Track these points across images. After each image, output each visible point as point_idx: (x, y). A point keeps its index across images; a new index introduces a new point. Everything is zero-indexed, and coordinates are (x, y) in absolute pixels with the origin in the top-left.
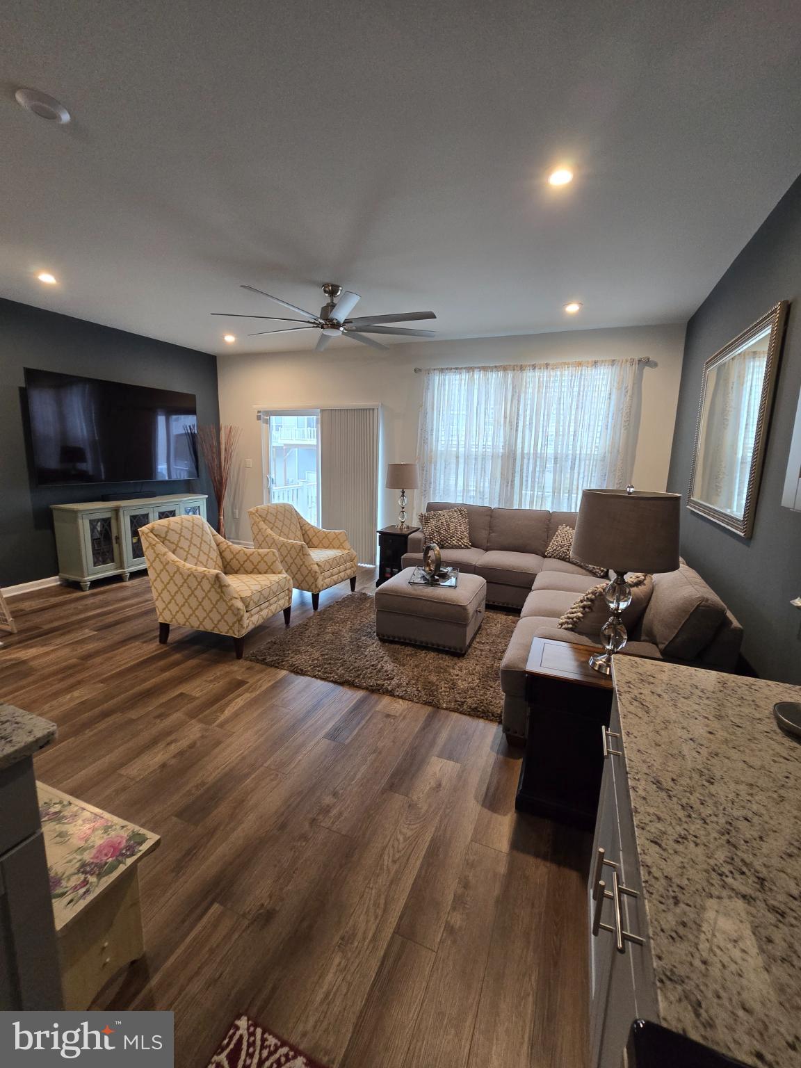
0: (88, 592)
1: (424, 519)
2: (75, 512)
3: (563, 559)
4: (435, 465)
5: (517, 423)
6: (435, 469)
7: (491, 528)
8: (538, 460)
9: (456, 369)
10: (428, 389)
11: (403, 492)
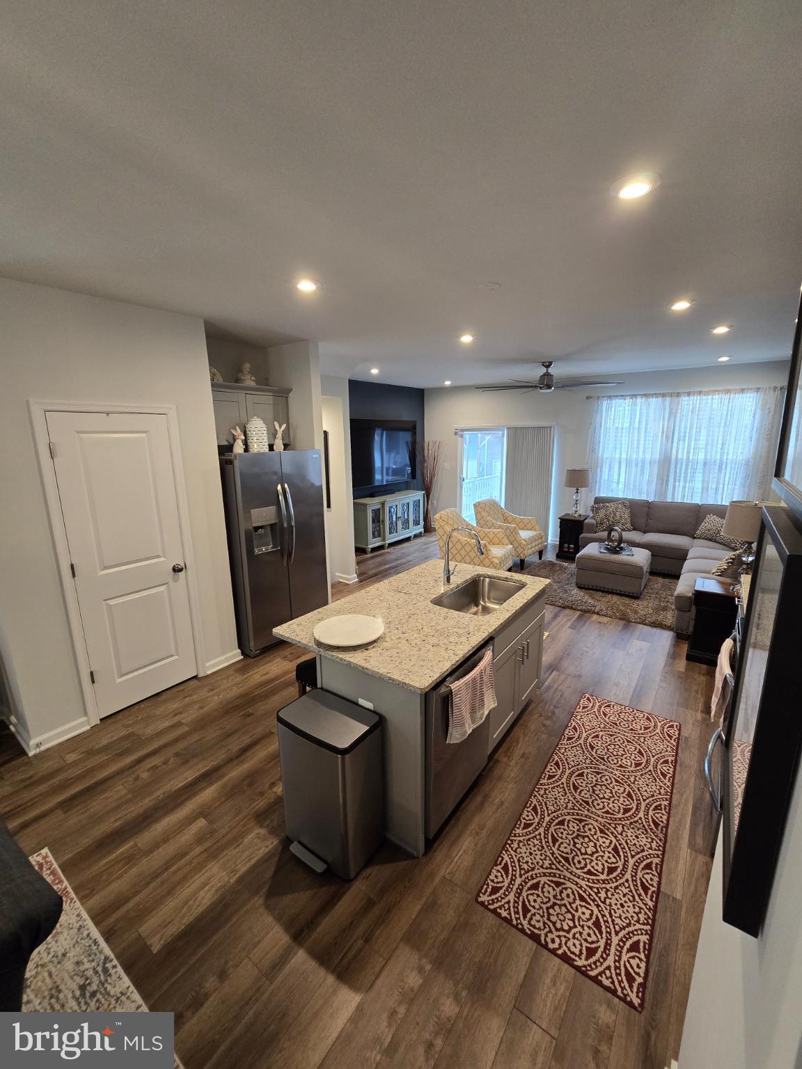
0: (369, 555)
1: (595, 510)
2: (365, 505)
3: (710, 540)
4: (601, 469)
5: (673, 437)
6: (601, 471)
7: (648, 515)
8: (690, 464)
9: (622, 396)
10: (597, 412)
11: (578, 490)
